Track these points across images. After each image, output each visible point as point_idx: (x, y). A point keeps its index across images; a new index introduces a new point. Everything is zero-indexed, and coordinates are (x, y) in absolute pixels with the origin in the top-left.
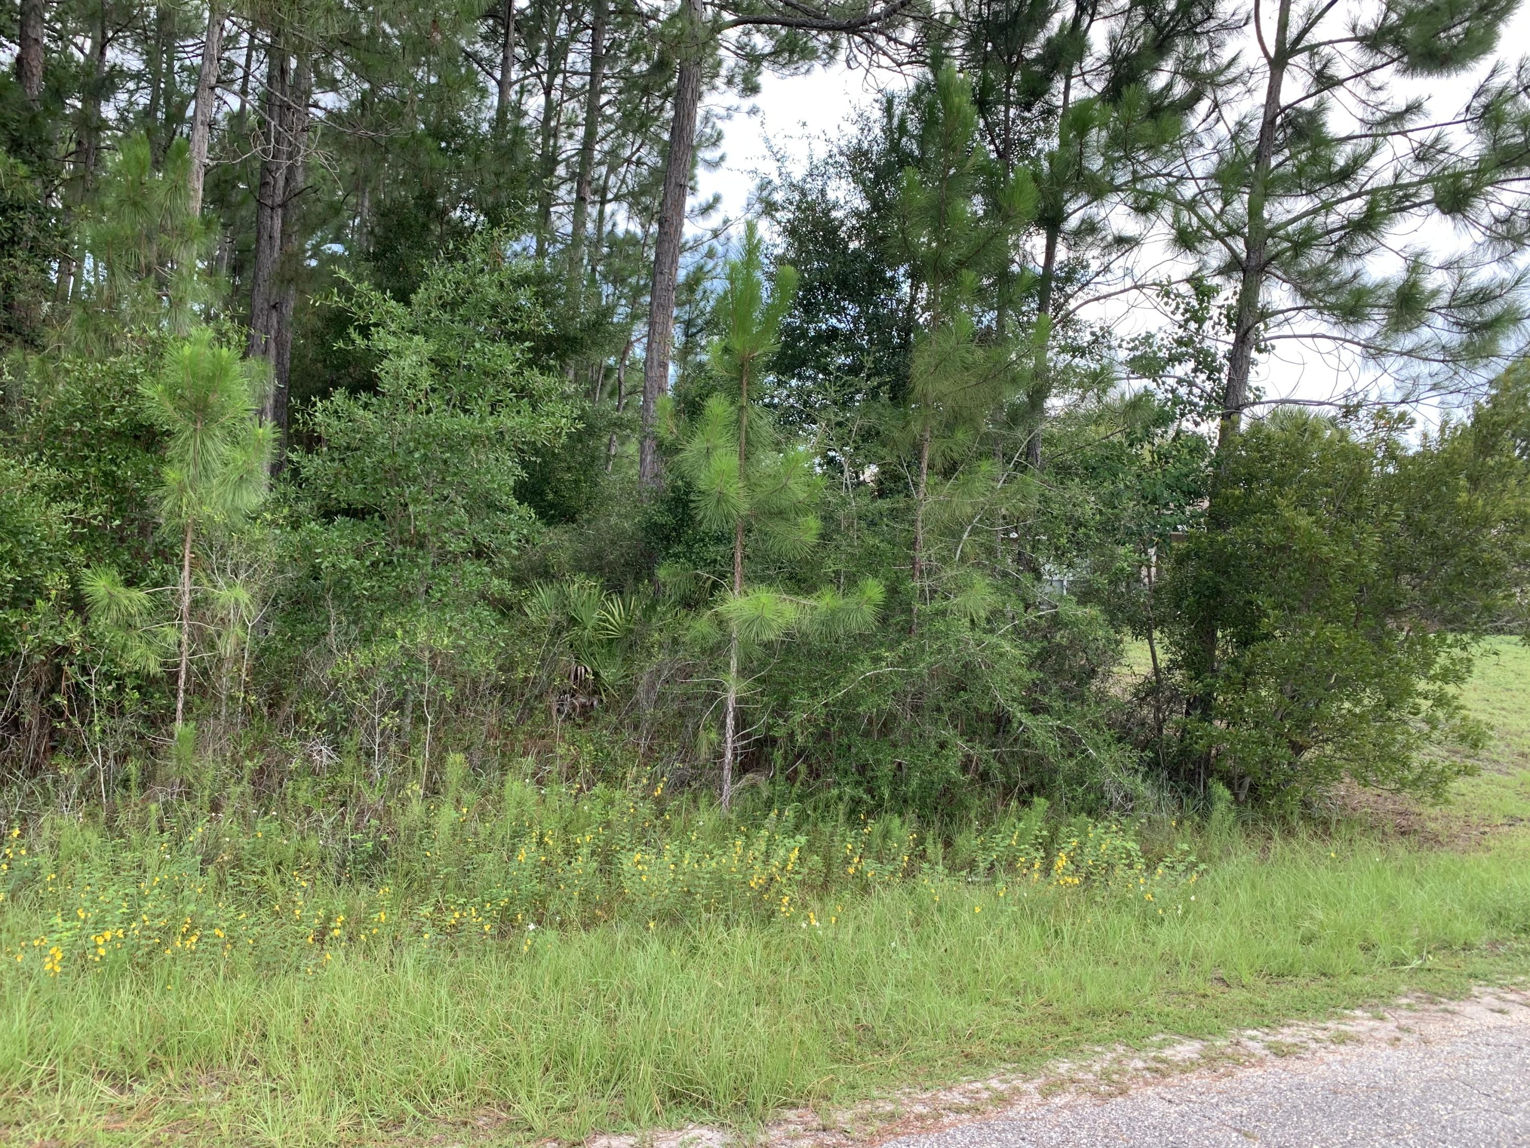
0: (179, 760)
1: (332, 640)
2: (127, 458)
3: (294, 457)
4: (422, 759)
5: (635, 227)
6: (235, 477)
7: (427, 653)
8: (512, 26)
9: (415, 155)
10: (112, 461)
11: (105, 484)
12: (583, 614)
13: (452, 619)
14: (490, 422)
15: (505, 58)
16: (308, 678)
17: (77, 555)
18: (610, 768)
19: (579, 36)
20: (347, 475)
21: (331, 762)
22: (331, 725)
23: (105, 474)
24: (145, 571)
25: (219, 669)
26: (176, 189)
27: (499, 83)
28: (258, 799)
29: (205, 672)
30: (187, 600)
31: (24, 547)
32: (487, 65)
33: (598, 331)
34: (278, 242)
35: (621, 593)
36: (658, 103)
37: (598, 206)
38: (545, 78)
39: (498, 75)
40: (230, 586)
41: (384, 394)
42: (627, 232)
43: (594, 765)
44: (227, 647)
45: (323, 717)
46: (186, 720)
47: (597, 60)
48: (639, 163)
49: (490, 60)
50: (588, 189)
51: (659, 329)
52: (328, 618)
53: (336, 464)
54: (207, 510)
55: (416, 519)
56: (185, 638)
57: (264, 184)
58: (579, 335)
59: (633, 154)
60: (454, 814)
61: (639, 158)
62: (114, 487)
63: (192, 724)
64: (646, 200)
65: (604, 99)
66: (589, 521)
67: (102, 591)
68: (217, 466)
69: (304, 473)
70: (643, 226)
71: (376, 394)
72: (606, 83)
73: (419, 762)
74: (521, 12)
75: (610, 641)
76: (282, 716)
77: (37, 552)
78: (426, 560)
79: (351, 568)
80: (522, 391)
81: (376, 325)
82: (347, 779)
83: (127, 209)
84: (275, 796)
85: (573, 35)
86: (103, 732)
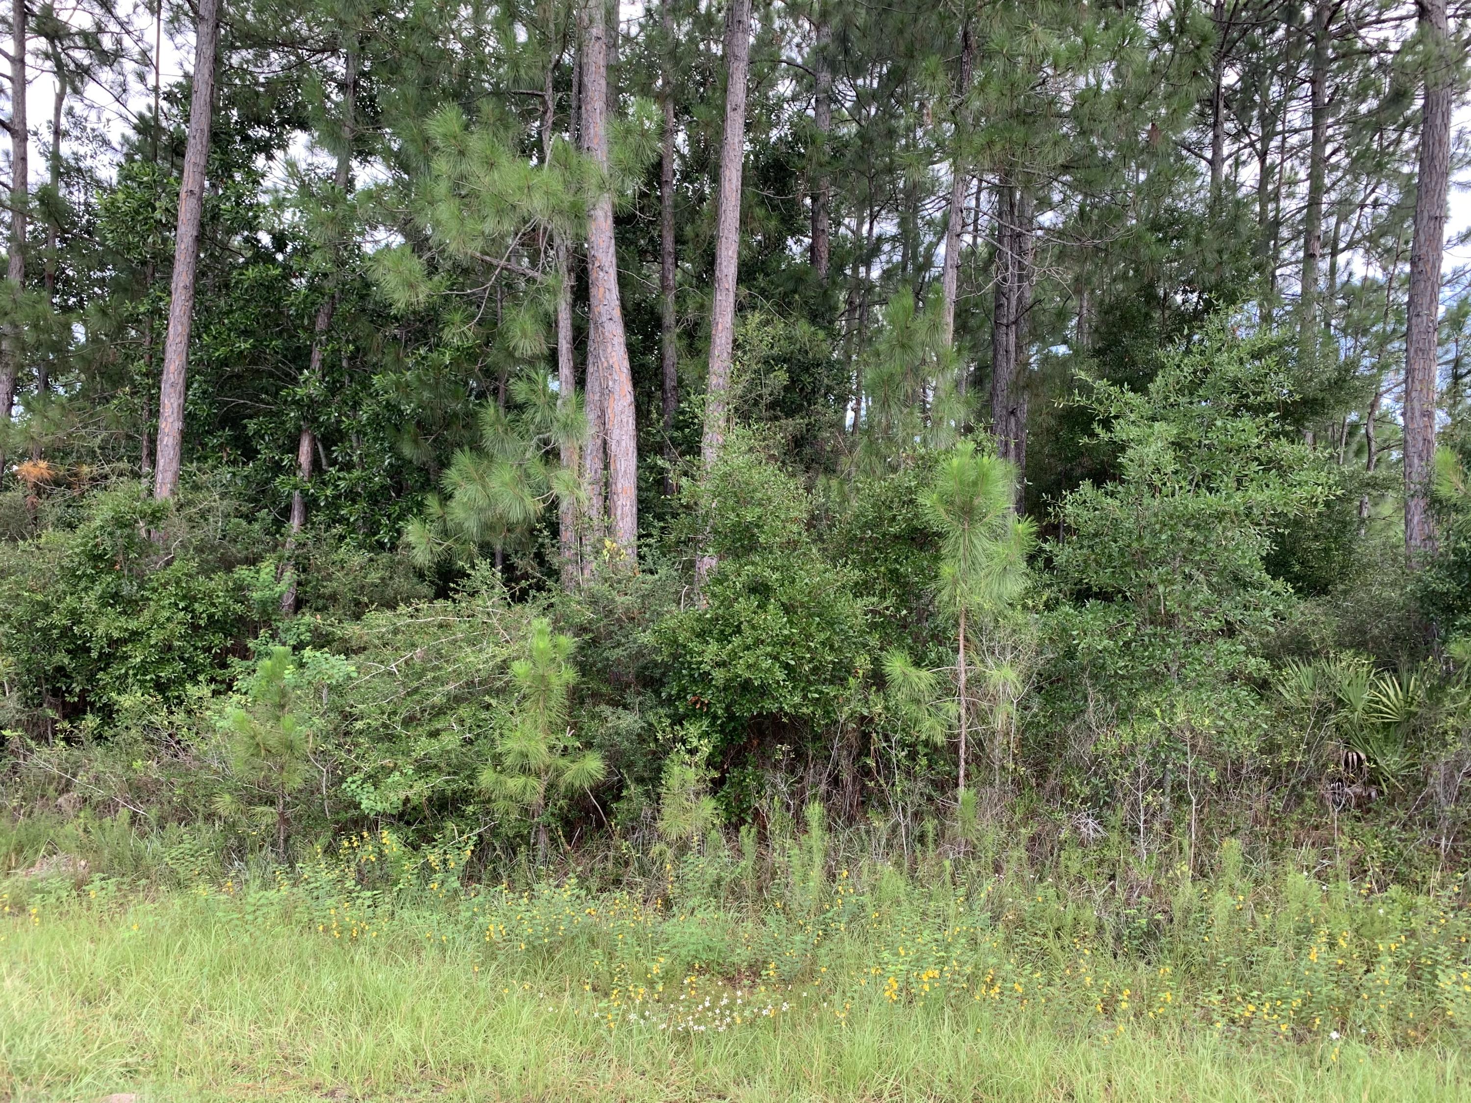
0: (964, 822)
1: (1091, 717)
2: (907, 558)
3: (1047, 547)
4: (1188, 841)
5: (1376, 273)
6: (999, 569)
7: (1188, 734)
8: (1221, 104)
9: (1136, 250)
10: (896, 560)
11: (891, 580)
12: (1351, 694)
13: (1209, 698)
14: (1238, 497)
15: (1216, 137)
16: (1070, 753)
17: (874, 641)
18: (1404, 869)
19: (1295, 93)
20: (1095, 560)
21: (1098, 836)
22: (1093, 799)
23: (891, 572)
24: (925, 653)
25: (991, 741)
26: (935, 327)
27: (1211, 162)
28: (1033, 865)
29: (980, 744)
30: (963, 678)
31: (838, 634)
32: (1196, 149)
33: (1341, 389)
34: (1013, 355)
35: (1395, 671)
36: (1394, 136)
37: (1328, 259)
38: (1258, 146)
39: (1209, 154)
40: (998, 666)
41: (1129, 482)
42: (1365, 278)
43: (1384, 865)
44: (999, 721)
45: (1087, 790)
46: (968, 787)
47: (1318, 112)
48: (1376, 204)
49: (1199, 143)
50: (1317, 245)
51: (1419, 375)
52: (1086, 698)
53: (1085, 551)
54: (977, 599)
55: (1165, 599)
56: (963, 712)
57: (999, 306)
58: (1320, 396)
59: (1366, 197)
60: (1230, 901)
61: (1376, 200)
62: (898, 582)
63: (973, 791)
64: (1389, 241)
65: (1329, 149)
66: (1345, 592)
67: (898, 671)
68: (983, 559)
69: (1057, 561)
70: (1385, 269)
71: (1122, 482)
72: (1330, 131)
73: (1185, 844)
74: (1229, 88)
75: (1387, 726)
76: (1048, 787)
77: (847, 638)
78: (1178, 639)
79: (1105, 649)
80: (1269, 462)
81: (1116, 417)
82: (1114, 853)
83: (898, 350)
84: (1048, 863)
85: (1289, 94)
86: (903, 791)
